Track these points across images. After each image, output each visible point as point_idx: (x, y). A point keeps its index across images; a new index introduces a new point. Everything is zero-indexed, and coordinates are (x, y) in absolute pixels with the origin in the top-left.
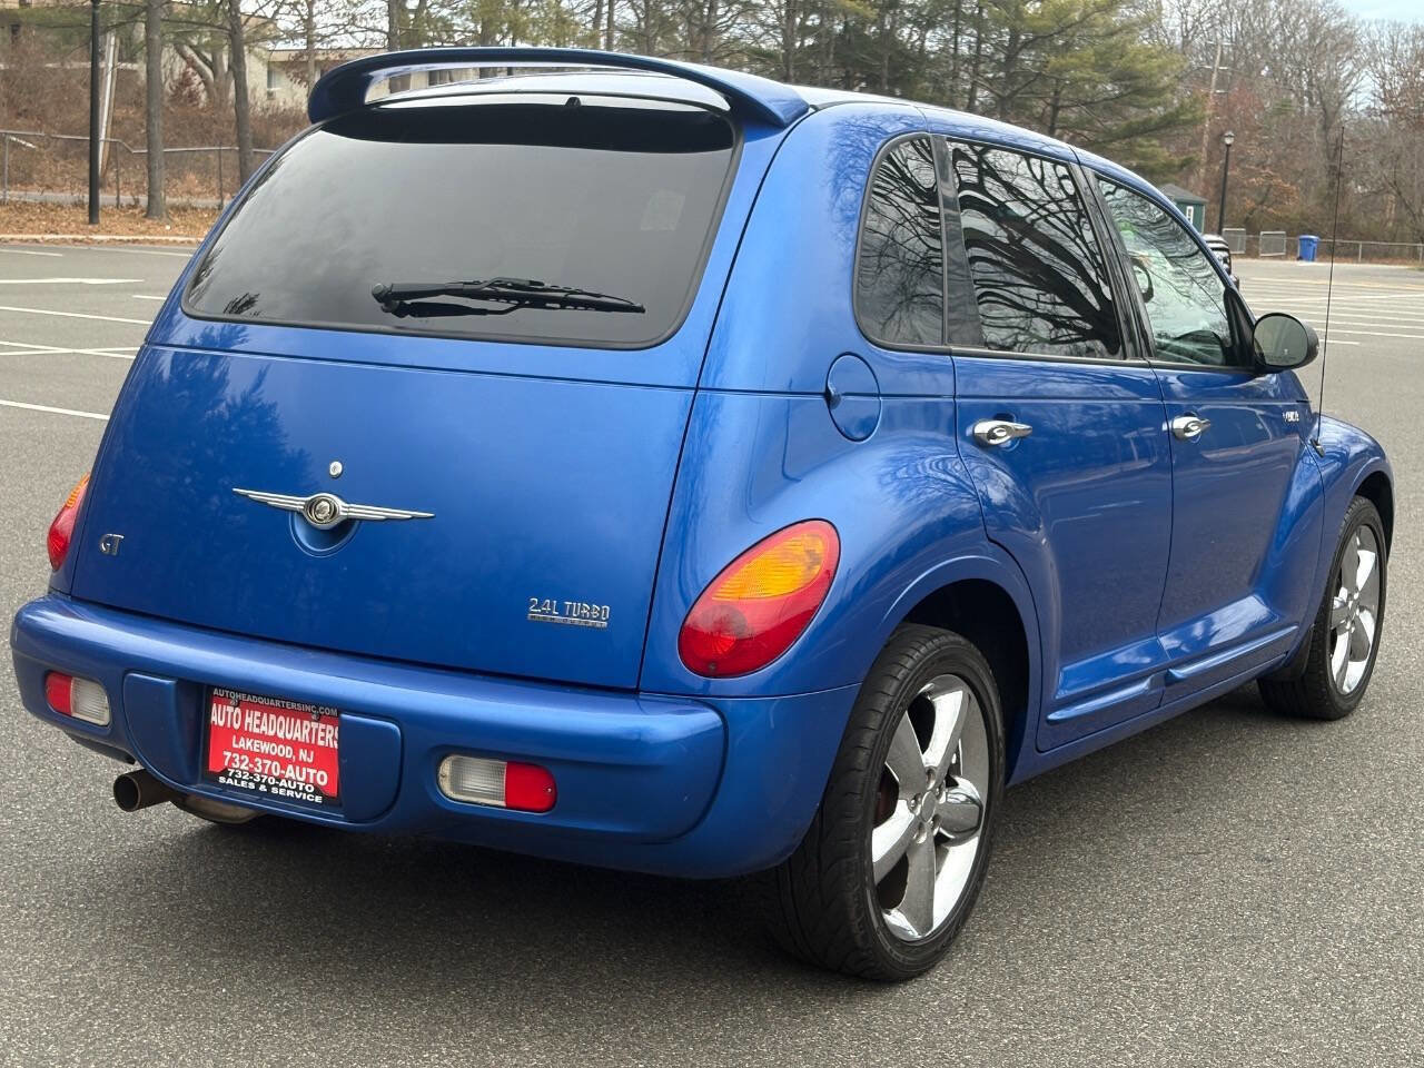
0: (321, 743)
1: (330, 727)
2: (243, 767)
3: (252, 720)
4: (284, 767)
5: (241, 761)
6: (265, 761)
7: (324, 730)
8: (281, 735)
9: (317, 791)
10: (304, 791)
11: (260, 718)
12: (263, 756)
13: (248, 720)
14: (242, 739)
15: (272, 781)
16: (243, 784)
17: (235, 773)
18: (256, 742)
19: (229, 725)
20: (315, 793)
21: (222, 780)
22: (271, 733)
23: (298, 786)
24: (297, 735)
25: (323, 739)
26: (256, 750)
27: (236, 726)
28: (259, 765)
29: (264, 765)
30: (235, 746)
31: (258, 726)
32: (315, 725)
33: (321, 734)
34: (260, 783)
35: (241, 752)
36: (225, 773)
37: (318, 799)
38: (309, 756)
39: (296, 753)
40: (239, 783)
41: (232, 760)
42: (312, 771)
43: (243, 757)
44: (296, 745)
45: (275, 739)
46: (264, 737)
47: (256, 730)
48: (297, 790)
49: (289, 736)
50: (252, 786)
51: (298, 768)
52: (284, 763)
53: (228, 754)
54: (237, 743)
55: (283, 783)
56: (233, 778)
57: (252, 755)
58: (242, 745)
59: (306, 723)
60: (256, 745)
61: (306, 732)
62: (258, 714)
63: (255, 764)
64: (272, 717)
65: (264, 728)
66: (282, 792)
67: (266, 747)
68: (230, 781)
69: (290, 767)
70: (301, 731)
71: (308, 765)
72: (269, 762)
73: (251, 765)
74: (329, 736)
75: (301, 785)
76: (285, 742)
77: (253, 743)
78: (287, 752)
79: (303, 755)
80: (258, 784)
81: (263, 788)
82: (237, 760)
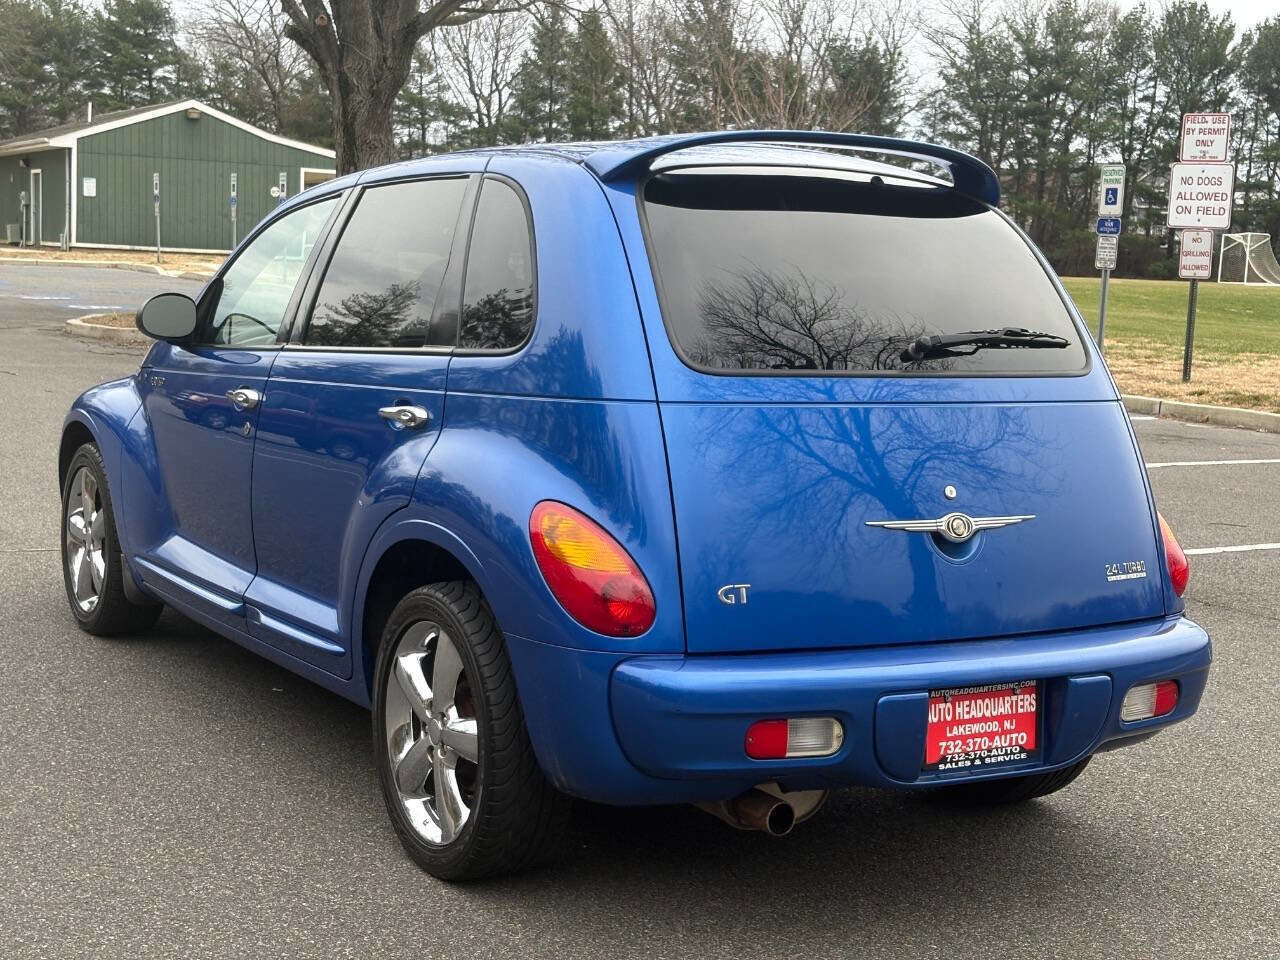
0: (1020, 711)
1: (1027, 696)
2: (957, 750)
3: (961, 710)
4: (991, 739)
5: (955, 747)
6: (976, 740)
7: (1022, 700)
8: (988, 714)
9: (1022, 749)
10: (1012, 753)
11: (969, 706)
12: (973, 736)
13: (958, 710)
14: (955, 728)
15: (985, 754)
16: (960, 764)
17: (953, 758)
18: (968, 726)
19: (942, 719)
20: (1020, 752)
21: (942, 767)
22: (980, 715)
23: (1006, 751)
24: (1001, 710)
25: (1022, 707)
26: (968, 733)
27: (949, 718)
28: (971, 745)
29: (974, 744)
30: (949, 735)
31: (968, 713)
32: (1014, 698)
33: (1020, 703)
34: (975, 758)
35: (954, 739)
36: (944, 760)
37: (1023, 756)
38: (1011, 724)
39: (1001, 725)
40: (957, 764)
41: (947, 748)
42: (1014, 736)
43: (957, 743)
44: (1001, 719)
45: (984, 719)
46: (974, 721)
47: (967, 717)
48: (1006, 754)
49: (994, 714)
50: (968, 763)
51: (1003, 737)
52: (991, 736)
53: (944, 744)
54: (951, 732)
55: (994, 752)
56: (951, 762)
57: (964, 738)
58: (955, 732)
59: (1007, 698)
60: (967, 729)
61: (1008, 705)
62: (967, 703)
63: (968, 745)
64: (979, 702)
65: (973, 713)
66: (993, 760)
67: (976, 728)
68: (949, 766)
69: (997, 738)
70: (1003, 707)
71: (1011, 732)
72: (978, 740)
73: (964, 747)
74: (1027, 703)
75: (1009, 749)
76: (993, 719)
77: (965, 729)
78: (994, 726)
79: (1007, 725)
80: (973, 761)
81: (978, 762)
82: (952, 747)
